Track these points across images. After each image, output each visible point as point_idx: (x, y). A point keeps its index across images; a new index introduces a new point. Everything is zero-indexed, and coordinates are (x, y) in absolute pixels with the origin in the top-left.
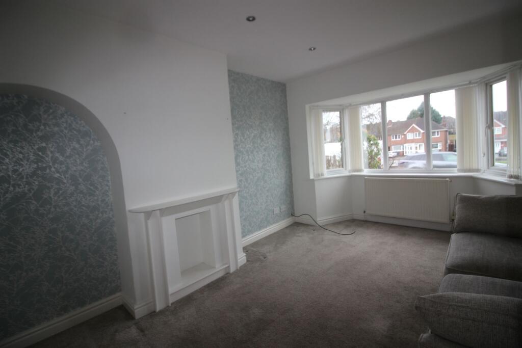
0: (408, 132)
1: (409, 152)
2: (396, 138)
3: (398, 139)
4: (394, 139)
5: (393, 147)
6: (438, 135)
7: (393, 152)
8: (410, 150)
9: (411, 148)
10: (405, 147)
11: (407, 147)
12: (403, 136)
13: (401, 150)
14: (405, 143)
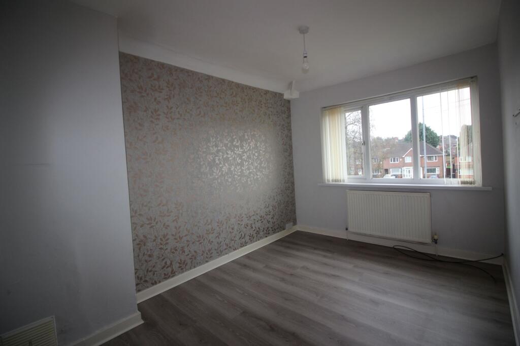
0: (406, 156)
1: (407, 176)
2: (394, 161)
3: (396, 162)
4: (393, 162)
5: (391, 170)
6: (436, 160)
7: (392, 176)
8: (408, 174)
9: (409, 171)
10: (404, 170)
11: (405, 170)
12: (401, 160)
13: (400, 173)
14: (403, 167)
